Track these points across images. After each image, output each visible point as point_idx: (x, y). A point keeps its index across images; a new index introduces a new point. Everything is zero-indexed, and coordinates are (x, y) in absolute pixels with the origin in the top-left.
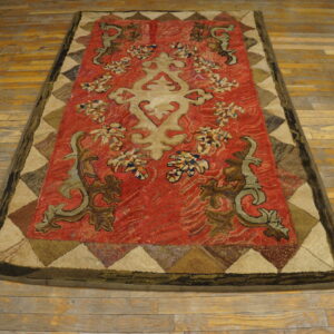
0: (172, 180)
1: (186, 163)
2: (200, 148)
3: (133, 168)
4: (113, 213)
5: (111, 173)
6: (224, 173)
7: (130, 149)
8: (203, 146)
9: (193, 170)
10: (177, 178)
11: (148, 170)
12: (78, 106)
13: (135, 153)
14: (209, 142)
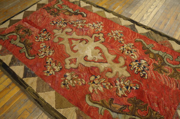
0: (146, 77)
1: (139, 67)
2: (133, 57)
3: (129, 88)
4: (154, 111)
5: (127, 98)
6: (152, 58)
7: (115, 82)
8: (132, 55)
9: (145, 67)
10: (146, 75)
11: (135, 83)
12: (63, 86)
13: (120, 81)
14: (131, 52)
